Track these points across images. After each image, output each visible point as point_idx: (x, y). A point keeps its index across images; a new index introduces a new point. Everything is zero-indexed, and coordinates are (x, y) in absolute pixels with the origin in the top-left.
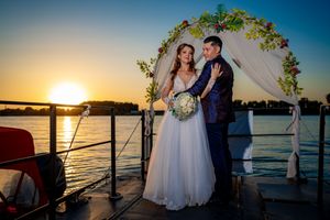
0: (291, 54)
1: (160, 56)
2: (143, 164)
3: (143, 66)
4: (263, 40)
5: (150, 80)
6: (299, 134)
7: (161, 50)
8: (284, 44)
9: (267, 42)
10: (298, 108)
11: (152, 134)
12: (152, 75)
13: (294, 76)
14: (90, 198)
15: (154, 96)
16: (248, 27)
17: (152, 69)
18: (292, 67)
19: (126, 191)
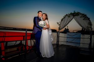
1: (61, 21)
2: (57, 42)
3: (58, 23)
4: (83, 18)
7: (61, 20)
11: (59, 37)
12: (59, 25)
13: (91, 26)
15: (60, 29)
16: (80, 16)
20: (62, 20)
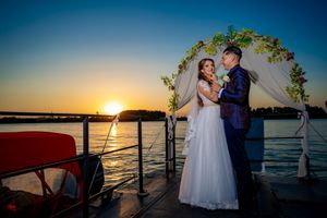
0: (297, 65)
1: (180, 72)
2: (167, 164)
3: (166, 81)
4: (270, 54)
5: (172, 92)
6: (308, 137)
7: (180, 67)
8: (290, 57)
9: (274, 56)
10: (306, 113)
11: (174, 138)
12: (173, 88)
13: (301, 85)
14: (121, 194)
15: (175, 105)
16: (256, 44)
17: (173, 83)
18: (298, 77)
19: (153, 189)
20: (182, 67)
